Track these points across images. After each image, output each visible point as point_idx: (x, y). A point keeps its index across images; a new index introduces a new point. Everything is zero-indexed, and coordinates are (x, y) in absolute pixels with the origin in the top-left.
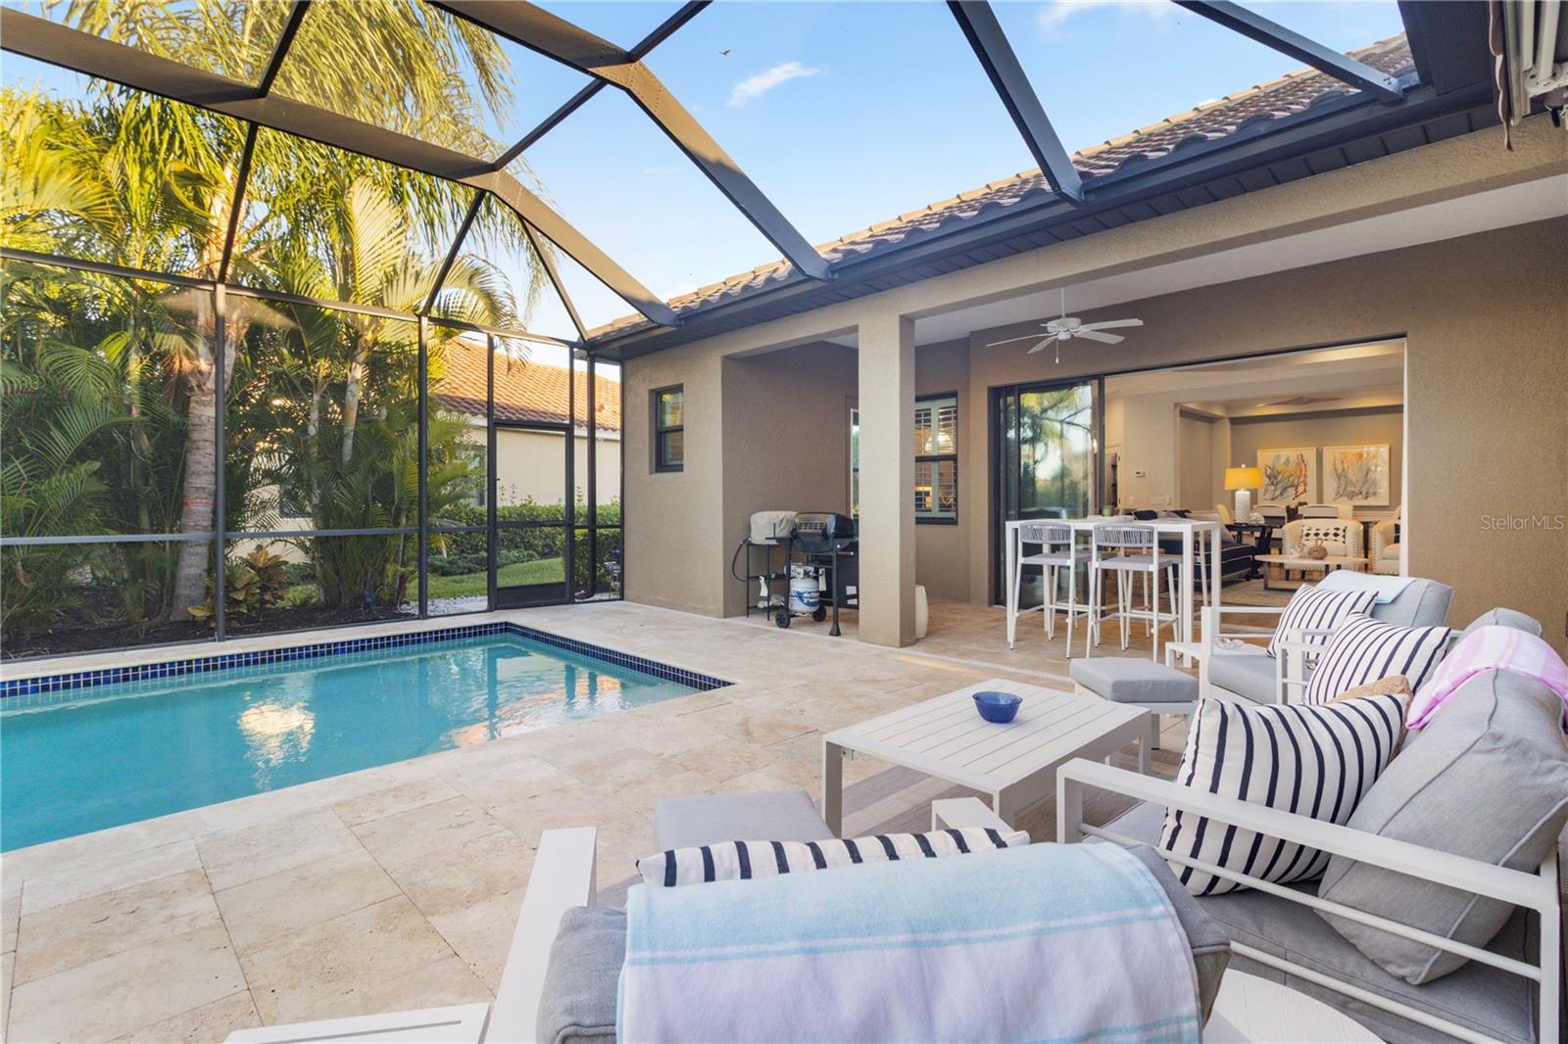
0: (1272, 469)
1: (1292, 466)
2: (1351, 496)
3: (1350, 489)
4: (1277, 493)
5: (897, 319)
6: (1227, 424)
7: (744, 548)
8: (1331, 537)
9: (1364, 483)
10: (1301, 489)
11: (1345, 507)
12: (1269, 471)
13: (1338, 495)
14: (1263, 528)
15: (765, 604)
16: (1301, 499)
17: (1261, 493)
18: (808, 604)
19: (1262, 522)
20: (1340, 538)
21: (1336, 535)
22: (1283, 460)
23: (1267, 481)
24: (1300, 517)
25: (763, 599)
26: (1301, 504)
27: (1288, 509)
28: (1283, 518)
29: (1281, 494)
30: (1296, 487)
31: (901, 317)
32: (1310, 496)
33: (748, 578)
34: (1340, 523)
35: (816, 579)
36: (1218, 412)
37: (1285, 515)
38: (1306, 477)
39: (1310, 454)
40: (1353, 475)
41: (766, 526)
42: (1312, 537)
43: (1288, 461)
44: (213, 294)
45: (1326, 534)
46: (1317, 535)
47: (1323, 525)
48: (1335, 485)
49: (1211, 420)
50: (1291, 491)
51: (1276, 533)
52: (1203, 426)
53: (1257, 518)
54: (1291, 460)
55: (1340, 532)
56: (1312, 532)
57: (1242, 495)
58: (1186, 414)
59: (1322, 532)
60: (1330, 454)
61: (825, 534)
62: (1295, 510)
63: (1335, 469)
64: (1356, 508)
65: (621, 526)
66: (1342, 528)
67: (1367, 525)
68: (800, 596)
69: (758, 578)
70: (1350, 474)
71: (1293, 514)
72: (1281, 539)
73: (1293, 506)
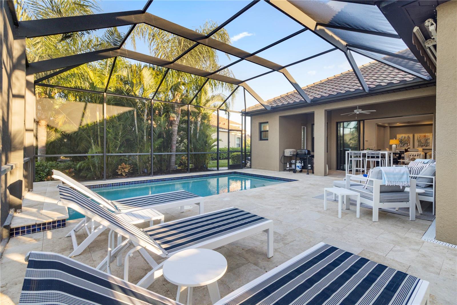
0: (401, 140)
1: (406, 138)
2: (422, 146)
3: (422, 144)
4: (402, 145)
5: (324, 111)
6: (389, 127)
7: (283, 157)
8: (416, 156)
9: (426, 143)
10: (408, 144)
11: (420, 149)
12: (400, 140)
13: (419, 146)
14: (399, 154)
15: (289, 169)
16: (409, 147)
17: (398, 146)
18: (300, 168)
19: (399, 152)
20: (419, 156)
21: (418, 156)
22: (404, 137)
23: (399, 142)
24: (409, 151)
25: (288, 168)
26: (409, 148)
27: (405, 149)
28: (404, 152)
29: (403, 146)
30: (407, 144)
31: (325, 110)
32: (411, 146)
33: (284, 163)
34: (419, 153)
35: (301, 163)
36: (386, 125)
37: (404, 151)
38: (410, 141)
39: (411, 136)
40: (423, 141)
41: (288, 152)
42: (412, 156)
43: (405, 137)
44: (188, 106)
45: (415, 155)
46: (413, 155)
47: (415, 153)
48: (418, 144)
49: (385, 127)
50: (406, 145)
51: (402, 155)
52: (382, 128)
53: (398, 151)
54: (406, 137)
55: (419, 155)
56: (412, 155)
57: (394, 146)
58: (379, 126)
59: (414, 155)
60: (417, 136)
61: (305, 154)
62: (407, 150)
63: (418, 139)
64: (423, 149)
65: (251, 152)
66: (419, 154)
67: (426, 154)
68: (298, 167)
69: (287, 163)
70: (422, 141)
71: (406, 151)
72: (404, 157)
73: (406, 149)
